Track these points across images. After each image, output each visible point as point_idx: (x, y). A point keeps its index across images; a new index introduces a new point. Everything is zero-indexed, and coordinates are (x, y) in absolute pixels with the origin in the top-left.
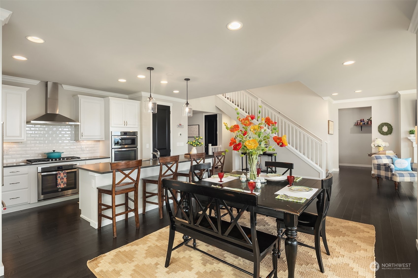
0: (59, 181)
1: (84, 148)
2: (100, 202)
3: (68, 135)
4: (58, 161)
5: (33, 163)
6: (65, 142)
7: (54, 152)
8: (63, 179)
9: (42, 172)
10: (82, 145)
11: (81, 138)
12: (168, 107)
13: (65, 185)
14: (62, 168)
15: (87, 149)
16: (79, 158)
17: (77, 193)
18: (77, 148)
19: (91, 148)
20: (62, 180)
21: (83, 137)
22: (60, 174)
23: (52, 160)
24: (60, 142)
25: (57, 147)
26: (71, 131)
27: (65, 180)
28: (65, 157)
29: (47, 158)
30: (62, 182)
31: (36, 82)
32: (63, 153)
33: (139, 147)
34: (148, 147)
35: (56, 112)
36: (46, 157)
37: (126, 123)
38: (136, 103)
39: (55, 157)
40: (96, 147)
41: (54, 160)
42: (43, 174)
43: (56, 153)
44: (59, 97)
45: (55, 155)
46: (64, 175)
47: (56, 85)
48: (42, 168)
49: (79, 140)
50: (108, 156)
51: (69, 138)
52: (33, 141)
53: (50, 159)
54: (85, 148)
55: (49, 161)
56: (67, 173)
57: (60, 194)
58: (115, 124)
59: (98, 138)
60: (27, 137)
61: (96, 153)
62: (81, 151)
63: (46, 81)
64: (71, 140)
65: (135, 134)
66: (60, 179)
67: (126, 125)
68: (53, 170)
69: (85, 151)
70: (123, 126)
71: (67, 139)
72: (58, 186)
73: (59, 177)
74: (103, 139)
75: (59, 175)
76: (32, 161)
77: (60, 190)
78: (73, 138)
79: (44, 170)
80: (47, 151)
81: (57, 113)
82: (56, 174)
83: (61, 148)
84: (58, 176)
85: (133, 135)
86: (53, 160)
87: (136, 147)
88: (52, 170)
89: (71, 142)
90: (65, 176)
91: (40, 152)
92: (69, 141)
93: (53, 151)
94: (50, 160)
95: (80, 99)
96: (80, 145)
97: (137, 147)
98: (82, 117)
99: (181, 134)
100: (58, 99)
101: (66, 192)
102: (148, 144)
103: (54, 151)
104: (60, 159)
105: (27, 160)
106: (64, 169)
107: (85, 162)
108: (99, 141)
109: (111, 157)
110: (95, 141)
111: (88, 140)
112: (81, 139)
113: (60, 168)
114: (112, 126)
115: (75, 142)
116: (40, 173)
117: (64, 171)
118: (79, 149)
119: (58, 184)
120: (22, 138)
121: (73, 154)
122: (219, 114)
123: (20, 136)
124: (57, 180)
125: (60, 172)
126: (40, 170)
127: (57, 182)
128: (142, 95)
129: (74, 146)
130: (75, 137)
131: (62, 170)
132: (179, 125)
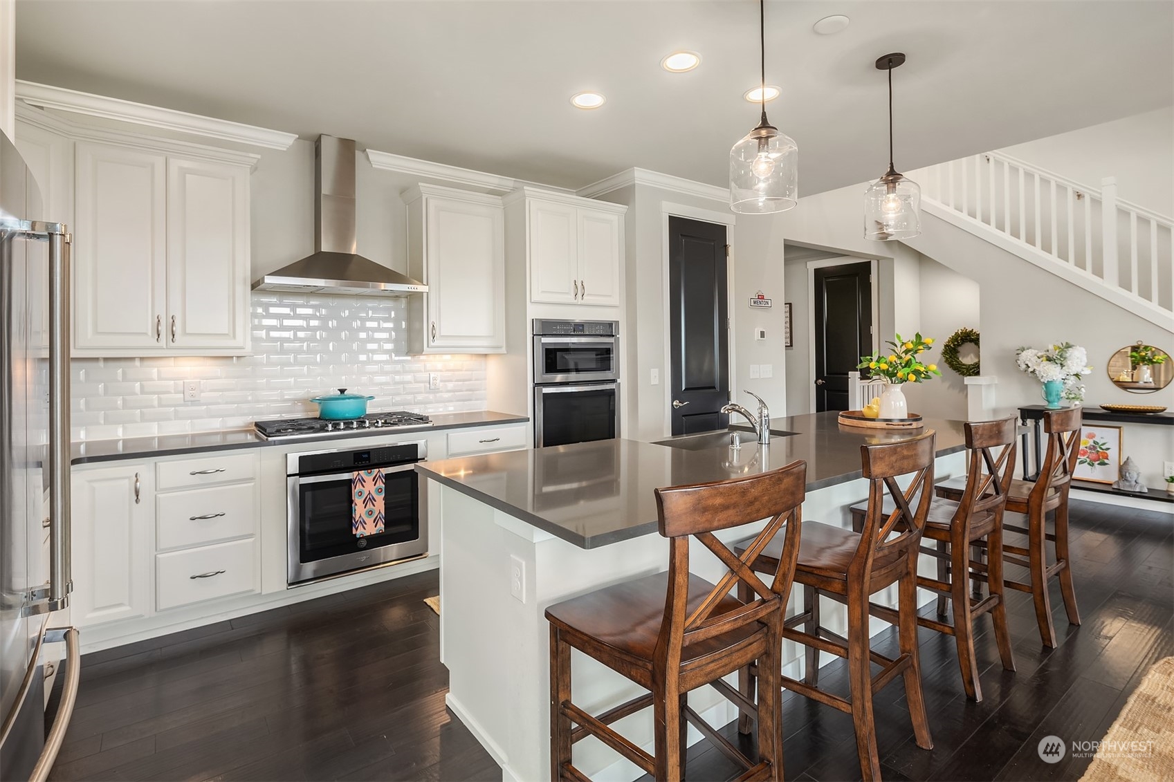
0: (359, 510)
1: (438, 381)
2: (562, 698)
3: (385, 335)
4: (355, 431)
5: (270, 439)
6: (377, 357)
7: (342, 396)
8: (372, 500)
9: (301, 474)
10: (433, 371)
11: (431, 344)
12: (721, 230)
13: (381, 526)
14: (368, 459)
15: (450, 385)
16: (422, 419)
17: (421, 555)
18: (416, 382)
19: (461, 383)
20: (370, 506)
21: (437, 343)
22: (362, 481)
23: (336, 427)
24: (363, 358)
25: (354, 377)
26: (396, 321)
27: (380, 505)
28: (379, 416)
29: (319, 419)
30: (370, 513)
31: (284, 141)
32: (372, 398)
33: (623, 380)
34: (655, 381)
35: (350, 249)
36: (317, 414)
37: (579, 289)
38: (612, 214)
39: (347, 415)
40: (476, 380)
41: (342, 426)
42: (304, 480)
43: (347, 400)
44: (356, 195)
45: (345, 408)
46: (375, 485)
47: (348, 148)
48: (300, 457)
49: (423, 351)
50: (523, 415)
51: (389, 346)
52: (278, 353)
53: (330, 420)
54: (441, 381)
55: (323, 429)
56: (387, 476)
57: (362, 557)
58: (543, 292)
59: (482, 345)
60: (255, 340)
61: (477, 400)
62: (429, 393)
63: (316, 131)
64: (397, 351)
65: (609, 329)
66: (364, 503)
67: (579, 296)
68: (339, 466)
69: (442, 392)
70: (570, 298)
71: (385, 348)
72: (357, 529)
73: (361, 493)
74: (501, 347)
75: (359, 487)
76: (269, 430)
77: (364, 543)
78: (404, 344)
79: (309, 465)
80: (320, 392)
81: (353, 252)
82: (350, 482)
83: (364, 379)
84: (355, 491)
85: (603, 336)
86: (339, 424)
87: (613, 381)
88: (335, 467)
89: (397, 358)
90: (379, 491)
91: (300, 393)
92: (391, 356)
93: (339, 393)
94: (327, 426)
95: (427, 199)
96: (426, 371)
97: (619, 381)
98: (432, 263)
99: (762, 334)
100: (355, 199)
101: (382, 551)
102: (657, 370)
103: (342, 391)
104: (361, 423)
105: (257, 425)
106: (376, 461)
107: (445, 437)
108: (486, 355)
109: (530, 415)
110: (473, 355)
111: (453, 351)
112: (428, 349)
113: (362, 460)
114: (532, 301)
115: (409, 358)
116: (296, 479)
117: (376, 471)
118: (422, 385)
119: (356, 523)
120: (239, 341)
121: (403, 405)
122: (878, 261)
123: (232, 336)
124: (353, 505)
125: (362, 473)
126: (294, 467)
127: (354, 516)
128: (636, 182)
129: (405, 372)
130: (410, 342)
131: (369, 467)
132: (758, 298)
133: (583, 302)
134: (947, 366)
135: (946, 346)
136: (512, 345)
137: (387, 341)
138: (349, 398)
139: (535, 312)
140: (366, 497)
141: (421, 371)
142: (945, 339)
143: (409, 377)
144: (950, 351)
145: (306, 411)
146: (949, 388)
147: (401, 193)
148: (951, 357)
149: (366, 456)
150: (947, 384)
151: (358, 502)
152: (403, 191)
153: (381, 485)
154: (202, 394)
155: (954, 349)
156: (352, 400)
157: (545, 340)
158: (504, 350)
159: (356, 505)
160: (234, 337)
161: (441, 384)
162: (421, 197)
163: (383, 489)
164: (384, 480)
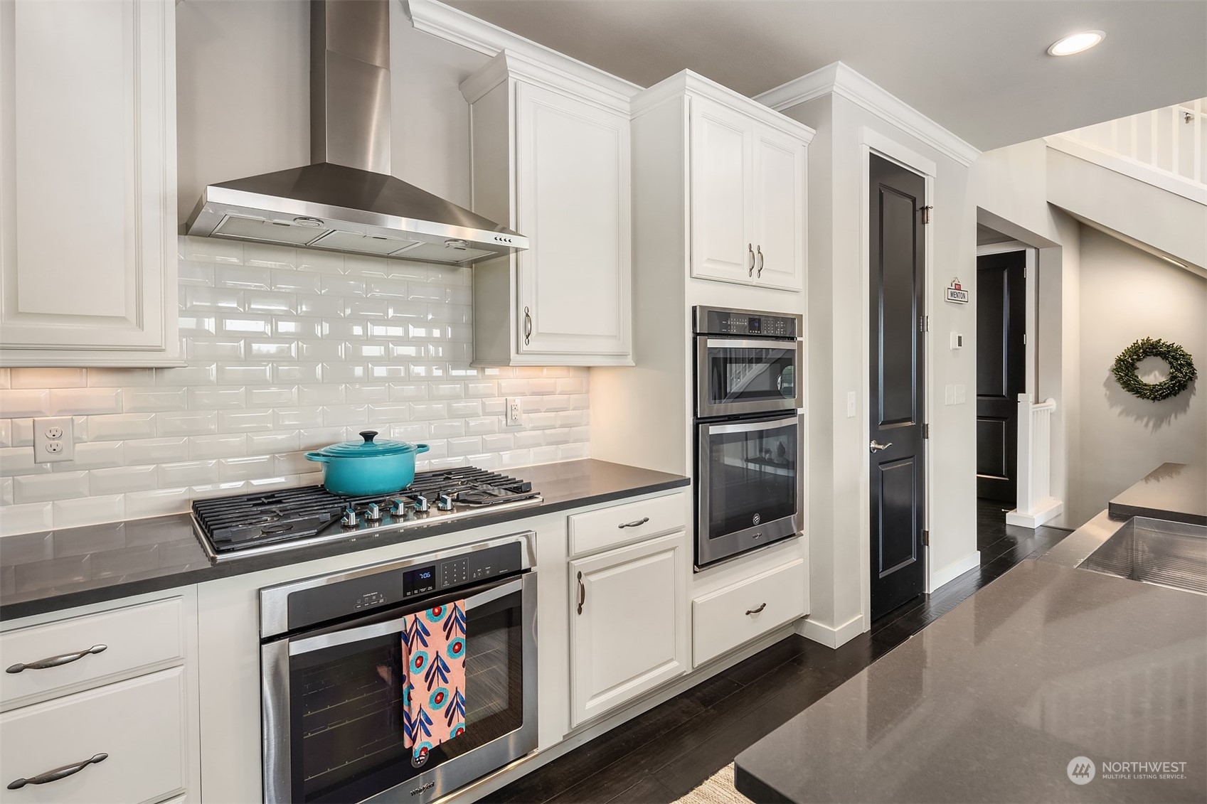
0: (419, 697)
1: (519, 412)
3: (432, 332)
7: (370, 448)
8: (443, 670)
9: (294, 633)
10: (514, 394)
11: (524, 347)
12: (920, 185)
13: (460, 721)
14: (433, 582)
15: (537, 419)
17: (525, 755)
18: (486, 413)
19: (554, 414)
20: (438, 684)
21: (534, 345)
22: (423, 633)
23: (363, 518)
27: (457, 679)
30: (439, 698)
32: (422, 447)
33: (806, 411)
34: (852, 411)
35: (376, 162)
37: (756, 259)
39: (384, 487)
42: (299, 647)
43: (380, 457)
45: (380, 473)
46: (448, 637)
48: (290, 597)
49: (505, 360)
50: (678, 474)
54: (524, 411)
55: (337, 522)
56: (471, 617)
57: (420, 785)
58: (711, 261)
60: (191, 335)
62: (505, 432)
64: (453, 361)
65: (786, 327)
67: (755, 271)
68: (374, 604)
69: (525, 430)
70: (744, 274)
71: (431, 354)
72: (413, 739)
73: (420, 661)
74: (624, 355)
75: (417, 648)
78: (466, 348)
82: (399, 637)
84: (409, 658)
85: (777, 338)
86: (368, 511)
87: (795, 412)
88: (366, 606)
89: (452, 373)
90: (456, 648)
93: (362, 441)
95: (516, 84)
96: (501, 395)
97: (802, 412)
99: (960, 341)
103: (368, 437)
104: (413, 503)
106: (447, 586)
108: (589, 368)
109: (689, 474)
110: (569, 367)
112: (517, 357)
113: (420, 585)
114: (694, 275)
115: (473, 372)
116: (282, 646)
117: (450, 606)
118: (495, 418)
119: (413, 726)
120: (151, 335)
121: (465, 453)
122: (1037, 250)
123: (133, 320)
124: (405, 687)
125: (422, 615)
126: (276, 621)
127: (406, 708)
128: (835, 89)
129: (467, 395)
130: (476, 345)
131: (433, 602)
132: (956, 289)
133: (761, 281)
134: (1118, 386)
135: (1119, 360)
136: (643, 352)
137: (436, 342)
138: (384, 452)
139: (699, 295)
140: (431, 667)
141: (492, 396)
142: (1119, 351)
143: (475, 404)
144: (1127, 368)
145: (297, 472)
146: (1120, 414)
147: (461, 83)
148: (1126, 375)
149: (428, 575)
150: (1117, 410)
151: (416, 678)
152: (463, 79)
153: (458, 635)
154: (79, 447)
155: (1133, 365)
156: (389, 457)
157: (713, 343)
158: (630, 361)
159: (411, 687)
160: (140, 324)
161: (525, 416)
162: (506, 80)
163: (464, 644)
164: (464, 625)
